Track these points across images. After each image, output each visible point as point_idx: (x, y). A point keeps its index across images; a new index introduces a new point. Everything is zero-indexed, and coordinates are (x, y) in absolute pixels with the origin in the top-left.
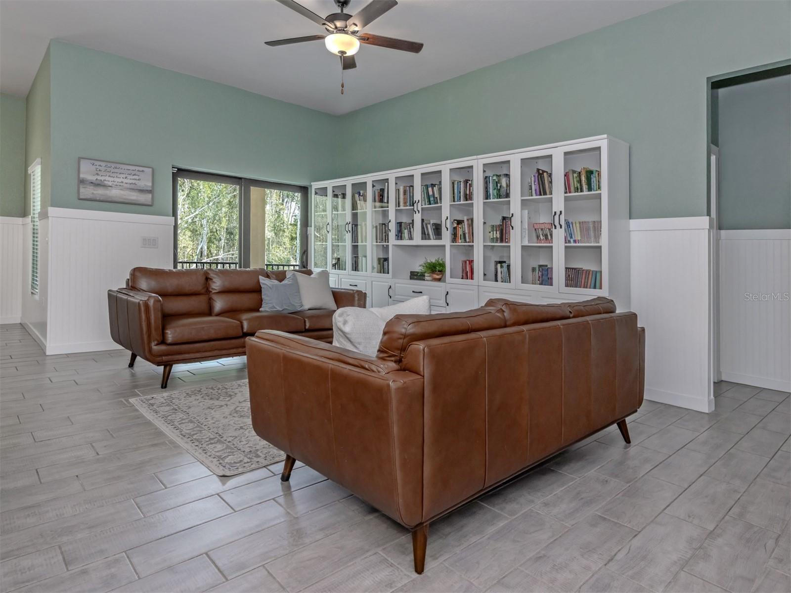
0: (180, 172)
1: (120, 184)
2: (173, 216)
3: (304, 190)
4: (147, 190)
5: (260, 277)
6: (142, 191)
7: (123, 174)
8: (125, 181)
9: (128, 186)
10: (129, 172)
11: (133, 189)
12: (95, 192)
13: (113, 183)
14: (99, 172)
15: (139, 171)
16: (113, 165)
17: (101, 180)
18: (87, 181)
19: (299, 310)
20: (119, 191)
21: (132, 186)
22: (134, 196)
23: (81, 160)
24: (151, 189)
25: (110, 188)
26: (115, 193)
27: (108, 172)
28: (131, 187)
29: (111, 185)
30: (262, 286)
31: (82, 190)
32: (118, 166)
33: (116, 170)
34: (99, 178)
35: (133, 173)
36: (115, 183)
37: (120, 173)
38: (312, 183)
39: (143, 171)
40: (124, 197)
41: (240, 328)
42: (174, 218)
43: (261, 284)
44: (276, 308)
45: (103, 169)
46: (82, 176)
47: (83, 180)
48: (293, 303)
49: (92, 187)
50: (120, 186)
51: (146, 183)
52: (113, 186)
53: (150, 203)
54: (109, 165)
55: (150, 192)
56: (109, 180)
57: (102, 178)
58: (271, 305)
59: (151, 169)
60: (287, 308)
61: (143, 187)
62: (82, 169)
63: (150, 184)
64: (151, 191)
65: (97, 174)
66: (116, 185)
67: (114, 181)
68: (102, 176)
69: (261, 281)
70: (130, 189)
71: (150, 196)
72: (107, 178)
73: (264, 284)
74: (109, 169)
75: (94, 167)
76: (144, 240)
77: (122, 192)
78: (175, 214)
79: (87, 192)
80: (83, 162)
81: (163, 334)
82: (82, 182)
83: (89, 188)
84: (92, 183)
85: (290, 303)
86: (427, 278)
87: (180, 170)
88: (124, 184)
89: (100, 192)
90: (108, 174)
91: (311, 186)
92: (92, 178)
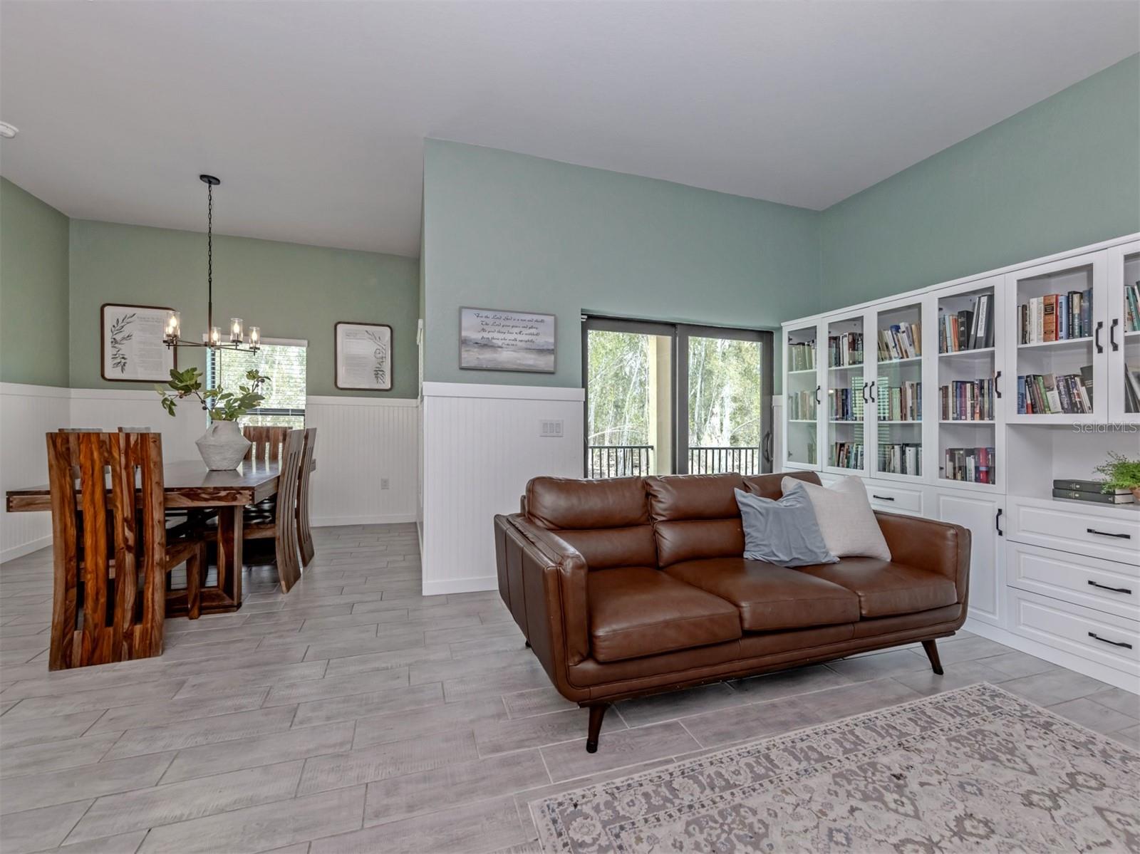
0: (593, 320)
1: (513, 342)
2: (583, 387)
3: (766, 337)
4: (548, 350)
5: (736, 490)
6: (541, 351)
7: (516, 327)
8: (519, 337)
9: (523, 345)
10: (525, 324)
11: (530, 349)
12: (481, 357)
13: (503, 341)
14: (485, 327)
15: (537, 321)
16: (504, 315)
17: (488, 338)
18: (470, 341)
19: (823, 561)
20: (512, 353)
21: (529, 345)
22: (531, 360)
23: (463, 310)
24: (553, 347)
25: (500, 349)
26: (506, 357)
27: (498, 325)
28: (529, 347)
29: (500, 344)
30: (742, 508)
31: (464, 355)
32: (510, 315)
33: (507, 323)
34: (486, 335)
35: (530, 324)
36: (507, 342)
37: (513, 327)
38: (783, 324)
39: (542, 321)
40: (518, 361)
41: (737, 621)
42: (584, 389)
43: (739, 504)
44: (778, 557)
45: (490, 321)
46: (464, 334)
47: (465, 340)
48: (809, 546)
49: (476, 350)
50: (513, 346)
51: (547, 339)
52: (503, 346)
53: (552, 369)
54: (499, 315)
55: (551, 351)
56: (497, 337)
57: (490, 336)
58: (767, 550)
59: (553, 317)
60: (800, 556)
61: (543, 346)
62: (464, 324)
63: (552, 340)
64: (553, 350)
65: (484, 330)
66: (508, 345)
67: (505, 339)
68: (489, 332)
69: (739, 498)
70: (527, 349)
71: (552, 357)
72: (496, 335)
73: (743, 504)
74: (498, 322)
75: (479, 320)
76: (545, 425)
77: (515, 355)
78: (585, 384)
79: (472, 357)
80: (464, 312)
81: (591, 639)
82: (463, 342)
83: (473, 352)
84: (477, 343)
85: (806, 547)
86: (1118, 499)
87: (590, 317)
88: (518, 343)
89: (486, 357)
90: (497, 329)
91: (780, 329)
92: (476, 336)
